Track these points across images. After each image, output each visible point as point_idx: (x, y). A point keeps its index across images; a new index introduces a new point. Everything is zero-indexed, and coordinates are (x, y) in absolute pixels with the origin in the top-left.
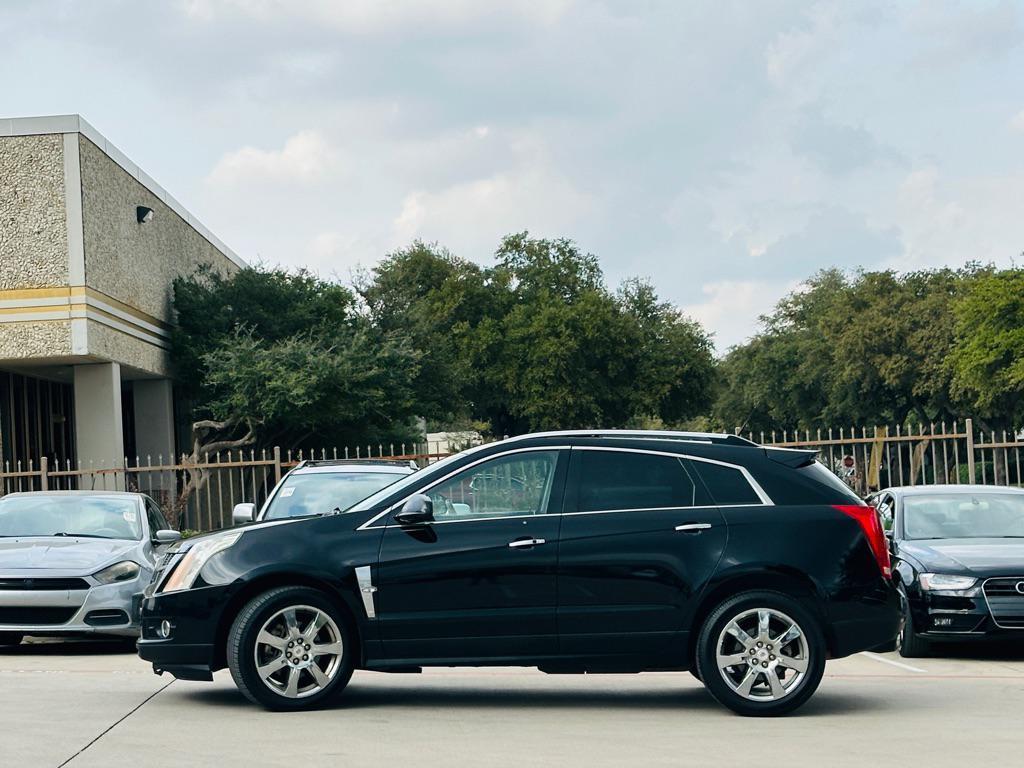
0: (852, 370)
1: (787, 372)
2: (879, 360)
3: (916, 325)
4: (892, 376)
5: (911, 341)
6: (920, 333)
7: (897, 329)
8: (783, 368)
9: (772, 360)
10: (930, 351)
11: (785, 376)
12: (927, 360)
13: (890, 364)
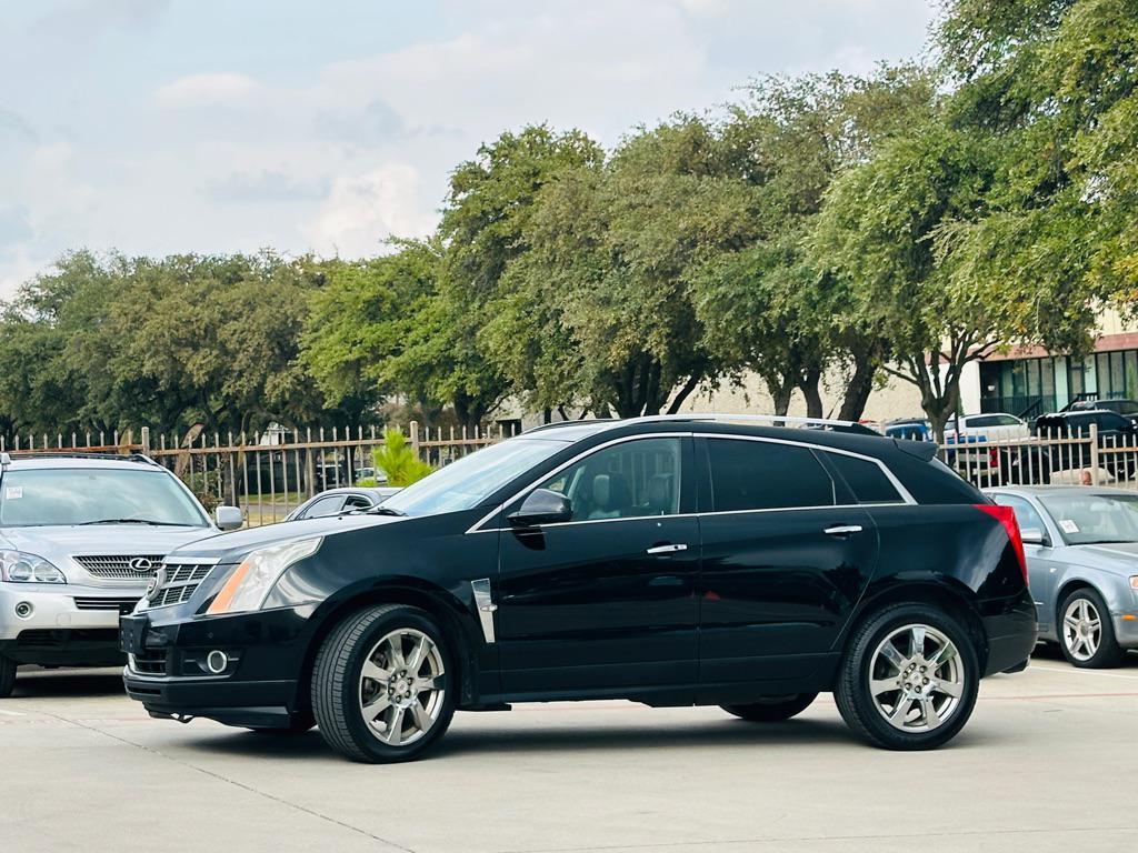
0: (154, 364)
1: (35, 366)
2: (186, 354)
3: (226, 317)
4: (202, 372)
5: (222, 334)
6: (233, 325)
7: (207, 320)
8: (29, 362)
9: (17, 353)
10: (245, 346)
11: (32, 371)
12: (241, 356)
13: (198, 359)
